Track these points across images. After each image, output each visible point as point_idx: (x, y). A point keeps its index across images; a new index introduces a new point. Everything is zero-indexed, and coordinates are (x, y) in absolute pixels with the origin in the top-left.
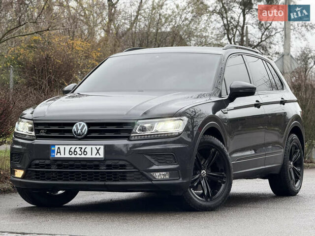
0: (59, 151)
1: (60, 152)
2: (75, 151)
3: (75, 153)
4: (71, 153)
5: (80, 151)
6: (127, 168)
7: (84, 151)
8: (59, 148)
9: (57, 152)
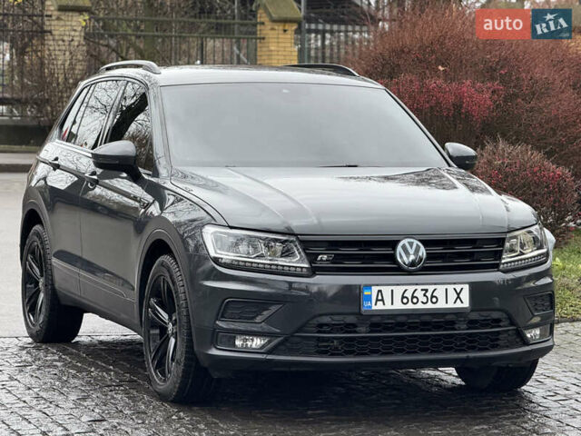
0: (380, 298)
1: (382, 300)
2: (413, 297)
3: (415, 300)
4: (405, 300)
5: (425, 295)
6: (501, 324)
7: (432, 297)
8: (379, 291)
9: (377, 300)
